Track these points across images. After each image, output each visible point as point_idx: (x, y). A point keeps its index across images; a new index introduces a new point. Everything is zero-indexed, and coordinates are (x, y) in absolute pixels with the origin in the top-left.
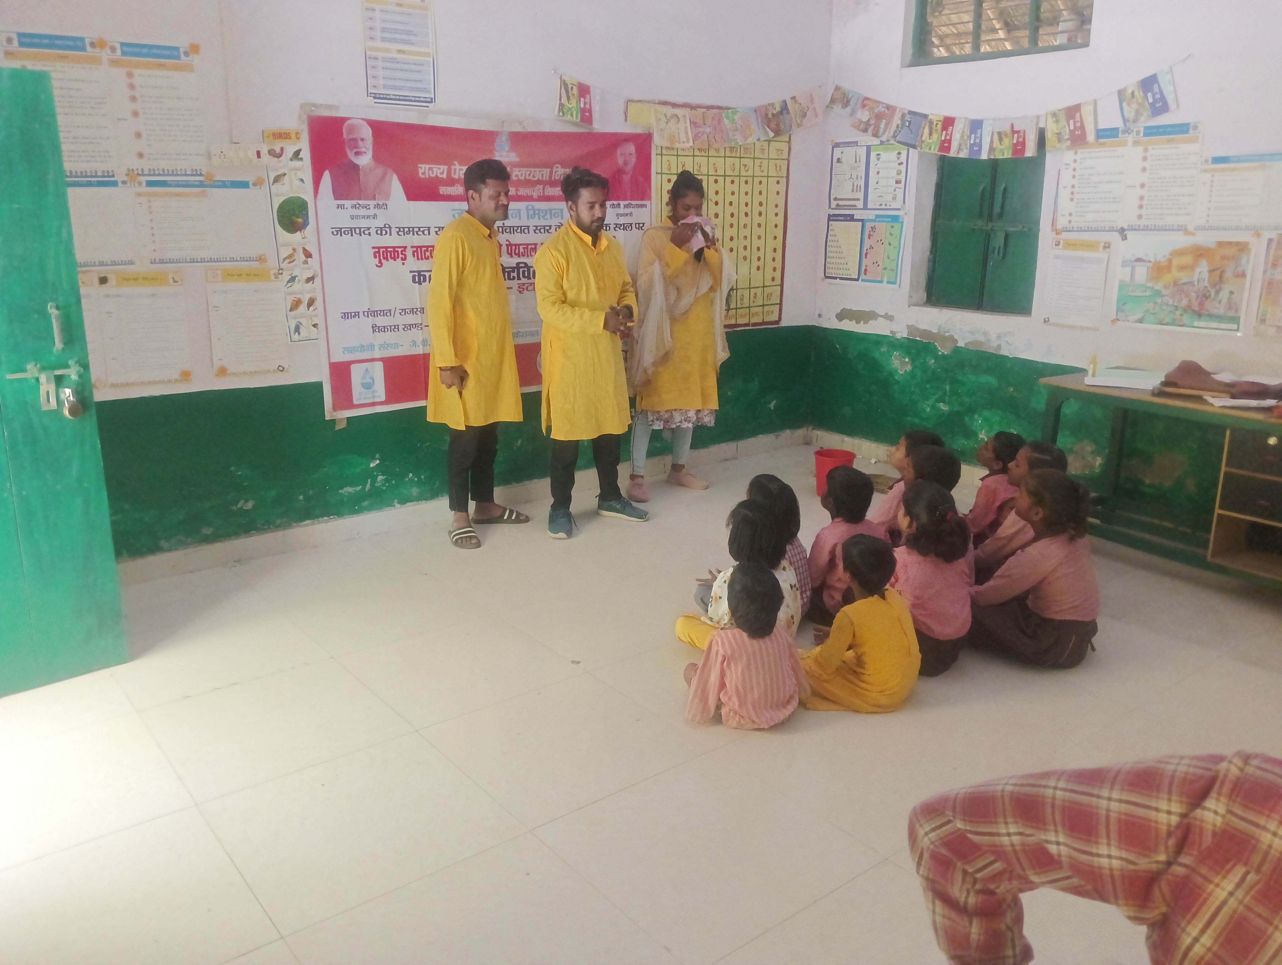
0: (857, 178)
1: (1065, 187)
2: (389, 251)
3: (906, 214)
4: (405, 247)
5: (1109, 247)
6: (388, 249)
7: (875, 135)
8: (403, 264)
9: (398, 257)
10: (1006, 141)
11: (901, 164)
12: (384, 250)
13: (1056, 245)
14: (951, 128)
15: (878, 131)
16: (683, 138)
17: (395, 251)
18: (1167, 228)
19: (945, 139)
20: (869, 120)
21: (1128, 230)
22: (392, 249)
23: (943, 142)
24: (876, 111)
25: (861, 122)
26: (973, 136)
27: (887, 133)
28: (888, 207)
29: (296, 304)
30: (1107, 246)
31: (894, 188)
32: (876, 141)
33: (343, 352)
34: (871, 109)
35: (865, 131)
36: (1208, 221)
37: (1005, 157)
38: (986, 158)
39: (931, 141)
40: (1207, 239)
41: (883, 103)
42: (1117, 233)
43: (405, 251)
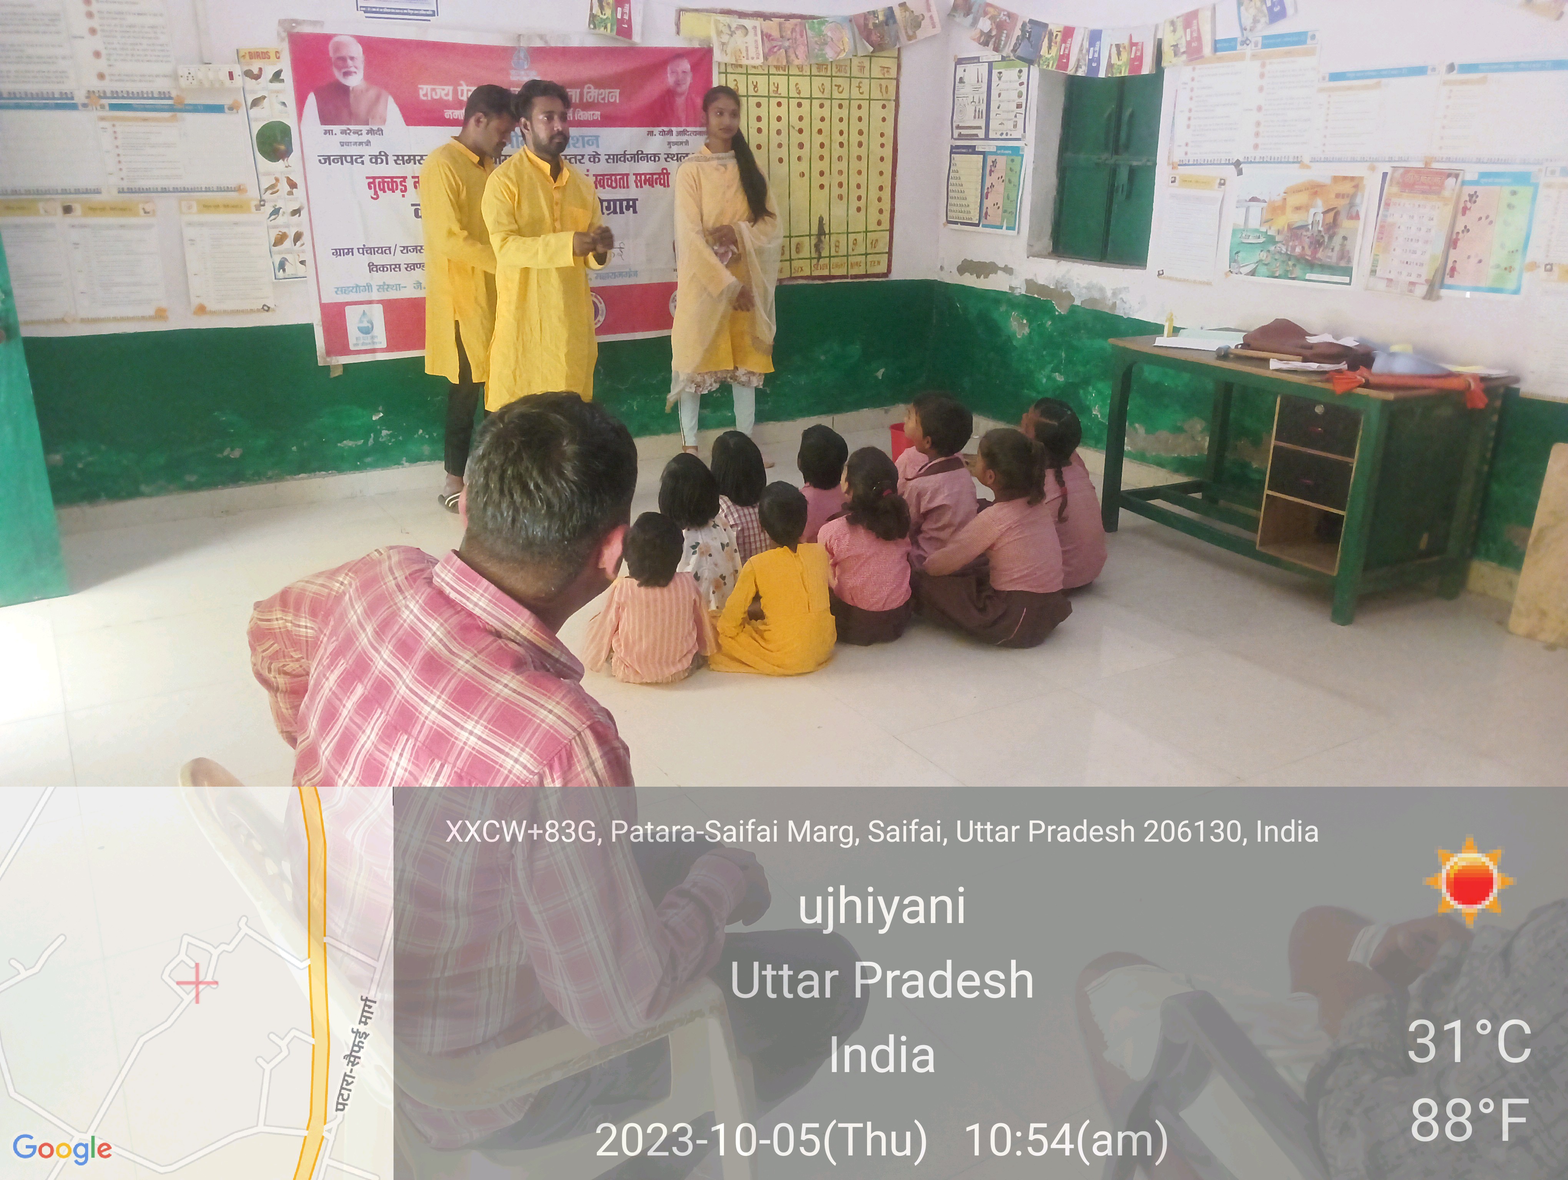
0: (979, 102)
1: (1182, 111)
2: (386, 182)
3: (1026, 145)
4: (405, 178)
5: (1224, 184)
6: (386, 180)
7: (996, 49)
8: (403, 196)
9: (397, 189)
10: (1125, 56)
11: (1021, 84)
12: (380, 180)
13: (1172, 182)
14: (1070, 40)
15: (999, 44)
16: (752, 52)
17: (392, 182)
18: (1283, 160)
19: (1064, 54)
20: (990, 31)
21: (1244, 163)
22: (390, 180)
23: (1061, 57)
24: (998, 20)
25: (982, 33)
26: (1092, 49)
27: (1007, 47)
28: (1009, 137)
29: (280, 239)
30: (1222, 183)
31: (1014, 113)
32: (997, 57)
33: (336, 292)
34: (992, 18)
35: (986, 44)
36: (1324, 151)
37: (1123, 75)
38: (1104, 77)
39: (1049, 56)
40: (1322, 173)
41: (1004, 10)
42: (1233, 166)
43: (405, 182)
